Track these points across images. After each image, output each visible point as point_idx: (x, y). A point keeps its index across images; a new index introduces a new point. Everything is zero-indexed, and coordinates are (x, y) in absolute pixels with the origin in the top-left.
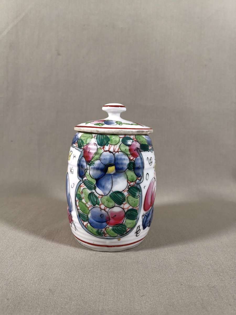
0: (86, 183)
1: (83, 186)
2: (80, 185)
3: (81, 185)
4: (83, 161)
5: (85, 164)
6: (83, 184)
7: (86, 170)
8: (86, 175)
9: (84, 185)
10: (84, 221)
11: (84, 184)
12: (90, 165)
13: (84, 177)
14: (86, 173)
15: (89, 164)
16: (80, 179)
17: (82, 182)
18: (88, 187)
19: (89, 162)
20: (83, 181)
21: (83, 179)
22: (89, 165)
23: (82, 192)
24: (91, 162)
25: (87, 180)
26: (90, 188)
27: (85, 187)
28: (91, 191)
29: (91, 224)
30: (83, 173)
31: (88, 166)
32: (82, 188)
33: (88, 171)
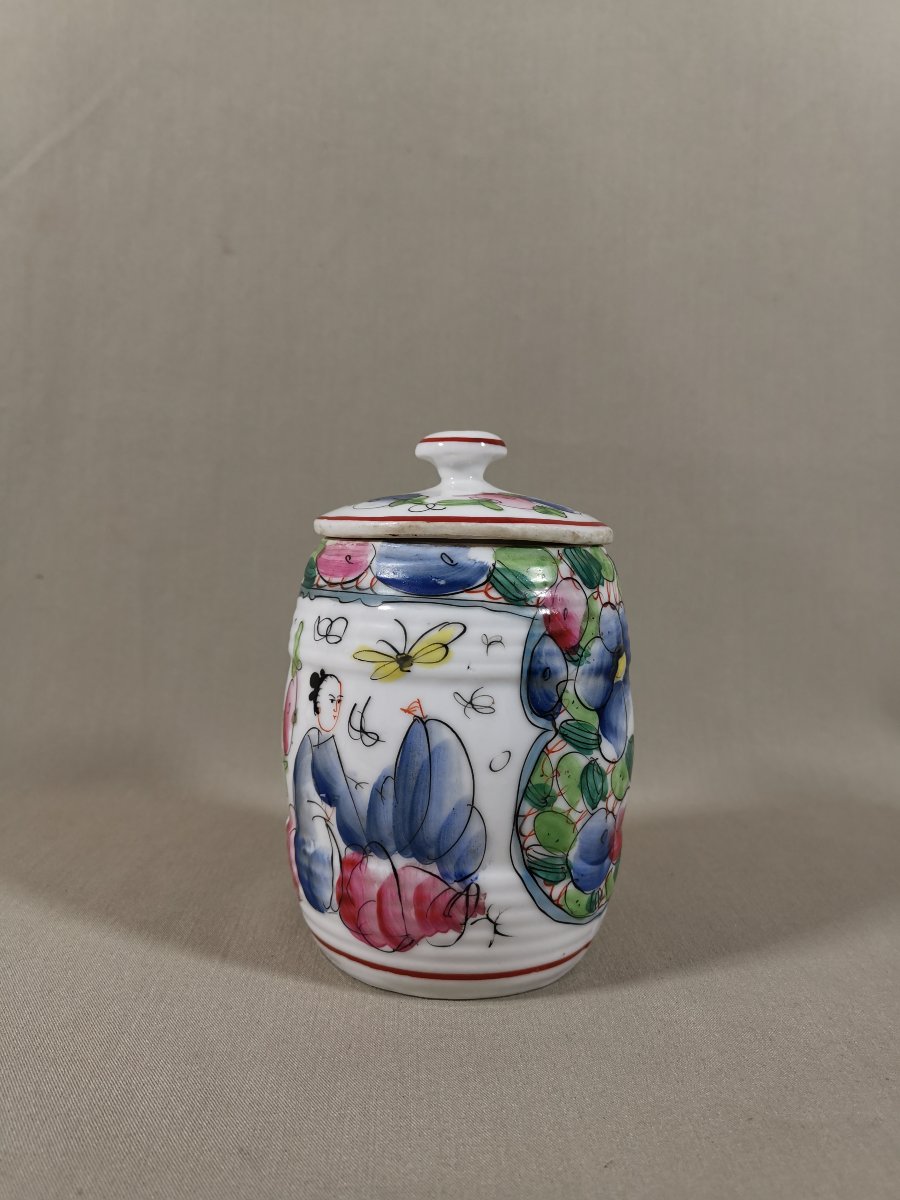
0: (570, 735)
1: (559, 747)
2: (546, 746)
3: (550, 746)
4: (550, 654)
5: (557, 662)
6: (558, 738)
7: (562, 685)
8: (565, 703)
9: (564, 743)
10: (553, 883)
11: (565, 737)
12: (577, 663)
13: (558, 714)
14: (565, 696)
15: (576, 657)
16: (542, 722)
17: (553, 733)
18: (579, 745)
19: (573, 652)
20: (558, 727)
21: (553, 721)
22: (574, 662)
23: (556, 773)
24: (580, 652)
25: (574, 719)
26: (584, 748)
27: (569, 748)
28: (589, 757)
29: (578, 884)
30: (550, 699)
31: (572, 668)
32: (554, 757)
33: (570, 687)
